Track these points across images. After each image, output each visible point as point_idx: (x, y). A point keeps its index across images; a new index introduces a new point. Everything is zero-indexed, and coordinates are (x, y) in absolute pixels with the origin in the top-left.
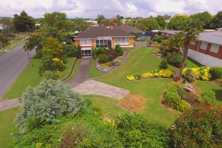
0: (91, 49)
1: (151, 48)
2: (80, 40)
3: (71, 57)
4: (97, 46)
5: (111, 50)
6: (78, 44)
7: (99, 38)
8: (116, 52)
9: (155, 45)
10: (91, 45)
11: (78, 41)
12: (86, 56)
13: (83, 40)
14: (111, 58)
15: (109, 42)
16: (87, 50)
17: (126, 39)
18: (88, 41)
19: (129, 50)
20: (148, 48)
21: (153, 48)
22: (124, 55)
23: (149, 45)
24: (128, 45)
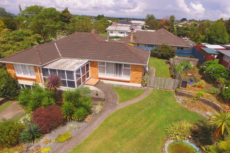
2: (13, 64)
10: (34, 77)
16: (29, 86)
17: (125, 68)
18: (27, 67)
19: (117, 101)
20: (175, 96)
21: (185, 102)
22: (87, 119)
23: (178, 89)
24: (128, 82)
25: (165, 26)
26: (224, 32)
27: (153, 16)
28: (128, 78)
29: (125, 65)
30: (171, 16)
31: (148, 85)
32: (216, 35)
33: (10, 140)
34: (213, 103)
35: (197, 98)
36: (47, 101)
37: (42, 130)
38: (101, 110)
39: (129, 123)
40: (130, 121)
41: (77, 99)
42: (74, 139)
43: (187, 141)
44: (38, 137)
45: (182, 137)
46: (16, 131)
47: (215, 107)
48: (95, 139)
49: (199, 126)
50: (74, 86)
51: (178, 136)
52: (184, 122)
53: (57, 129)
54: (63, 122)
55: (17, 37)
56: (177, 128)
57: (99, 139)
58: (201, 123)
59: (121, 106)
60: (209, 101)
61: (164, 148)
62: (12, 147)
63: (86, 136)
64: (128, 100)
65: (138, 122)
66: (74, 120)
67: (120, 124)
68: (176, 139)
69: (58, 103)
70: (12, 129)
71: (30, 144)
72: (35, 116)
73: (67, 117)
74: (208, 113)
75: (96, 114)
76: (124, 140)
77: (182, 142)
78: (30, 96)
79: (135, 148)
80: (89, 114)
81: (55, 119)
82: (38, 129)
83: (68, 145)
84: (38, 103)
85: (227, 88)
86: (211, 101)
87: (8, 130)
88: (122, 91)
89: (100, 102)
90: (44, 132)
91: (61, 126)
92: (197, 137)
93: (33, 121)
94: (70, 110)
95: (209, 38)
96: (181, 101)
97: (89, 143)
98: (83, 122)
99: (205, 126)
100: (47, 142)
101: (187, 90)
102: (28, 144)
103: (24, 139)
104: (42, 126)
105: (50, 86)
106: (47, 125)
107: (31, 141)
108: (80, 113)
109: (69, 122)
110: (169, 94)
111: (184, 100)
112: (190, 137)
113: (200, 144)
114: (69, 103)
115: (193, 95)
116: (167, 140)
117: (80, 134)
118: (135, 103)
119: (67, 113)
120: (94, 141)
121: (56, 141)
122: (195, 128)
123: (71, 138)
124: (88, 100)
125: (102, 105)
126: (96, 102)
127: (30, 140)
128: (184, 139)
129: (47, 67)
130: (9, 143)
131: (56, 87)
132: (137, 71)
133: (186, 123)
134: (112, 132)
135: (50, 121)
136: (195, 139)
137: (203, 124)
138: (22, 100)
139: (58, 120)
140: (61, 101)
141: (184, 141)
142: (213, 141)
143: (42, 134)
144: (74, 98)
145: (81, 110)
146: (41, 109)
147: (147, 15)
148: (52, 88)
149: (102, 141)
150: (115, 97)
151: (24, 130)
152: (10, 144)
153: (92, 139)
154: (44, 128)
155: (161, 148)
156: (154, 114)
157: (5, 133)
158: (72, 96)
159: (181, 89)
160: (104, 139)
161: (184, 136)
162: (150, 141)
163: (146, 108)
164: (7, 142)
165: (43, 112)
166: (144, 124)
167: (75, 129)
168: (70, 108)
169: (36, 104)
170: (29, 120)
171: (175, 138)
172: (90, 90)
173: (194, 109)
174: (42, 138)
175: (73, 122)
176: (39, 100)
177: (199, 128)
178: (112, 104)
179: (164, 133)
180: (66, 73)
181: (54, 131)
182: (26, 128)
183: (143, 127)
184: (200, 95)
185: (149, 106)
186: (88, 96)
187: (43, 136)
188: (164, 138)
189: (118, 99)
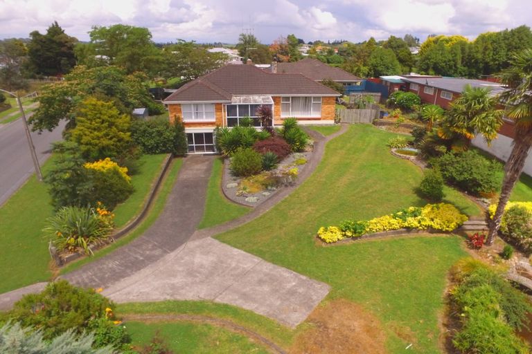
0: (212, 131)
1: (384, 128)
2: (180, 104)
3: (155, 153)
4: (231, 122)
5: (268, 134)
6: (175, 116)
7: (237, 100)
8: (285, 143)
9: (395, 120)
10: (213, 120)
11: (175, 107)
12: (199, 149)
13: (190, 104)
14: (271, 160)
15: (266, 112)
16: (201, 134)
17: (314, 102)
18: (204, 106)
19: (322, 135)
20: (376, 127)
22: (307, 149)
23: (375, 120)
24: (319, 119)
27: (252, 36)
28: (318, 116)
29: (314, 98)
31: (341, 121)
35: (399, 124)
38: (314, 142)
42: (312, 160)
63: (322, 157)
64: (331, 133)
83: (311, 164)
110: (368, 126)
111: (387, 128)
112: (408, 145)
115: (393, 123)
117: (314, 157)
120: (332, 158)
123: (308, 161)
125: (310, 139)
129: (236, 102)
132: (329, 104)
134: (340, 152)
147: (240, 35)
150: (316, 133)
153: (329, 157)
178: (319, 137)
179: (385, 146)
184: (401, 121)
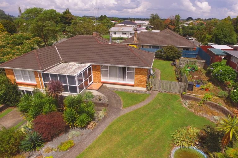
2: (12, 70)
10: (35, 83)
13: (19, 70)
16: (30, 92)
17: (128, 71)
18: (27, 73)
19: (121, 106)
20: (181, 100)
21: (192, 107)
22: (90, 125)
23: (184, 93)
24: (132, 86)
25: (170, 26)
26: (231, 31)
27: (157, 15)
28: (132, 82)
29: (128, 68)
30: (176, 16)
32: (223, 35)
33: (11, 150)
34: (221, 107)
35: (205, 102)
36: (48, 108)
37: (43, 138)
38: (105, 116)
39: (134, 129)
40: (134, 127)
41: (79, 106)
42: (77, 147)
43: (195, 148)
44: (39, 146)
45: (189, 143)
46: (16, 139)
47: (223, 111)
48: (98, 146)
49: (206, 132)
50: (76, 92)
51: (185, 142)
52: (190, 128)
53: (59, 136)
54: (65, 129)
55: (16, 41)
56: (184, 134)
57: (103, 147)
58: (208, 128)
59: (125, 111)
60: (216, 105)
61: (170, 155)
62: (13, 157)
63: (90, 144)
64: (132, 104)
65: (143, 128)
66: (77, 127)
67: (124, 130)
68: (183, 145)
69: (60, 109)
70: (12, 138)
71: (31, 152)
72: (36, 124)
73: (69, 124)
74: (216, 117)
75: (99, 120)
76: (128, 148)
77: (189, 148)
78: (30, 102)
79: (140, 156)
80: (92, 120)
81: (57, 126)
82: (39, 137)
83: (70, 154)
84: (39, 109)
85: (235, 90)
86: (218, 105)
87: (8, 139)
88: (126, 95)
89: (103, 108)
90: (45, 140)
91: (63, 133)
92: (204, 143)
93: (34, 128)
94: (72, 117)
95: (216, 38)
96: (188, 105)
97: (93, 151)
98: (86, 129)
99: (212, 132)
100: (48, 151)
101: (194, 94)
102: (29, 153)
103: (25, 148)
104: (43, 134)
105: (50, 92)
106: (48, 132)
107: (33, 150)
108: (83, 119)
109: (71, 129)
110: (175, 98)
111: (190, 104)
112: (197, 143)
113: (208, 151)
114: (71, 110)
115: (199, 99)
116: (174, 146)
117: (83, 141)
118: (140, 108)
119: (69, 120)
120: (97, 149)
121: (58, 149)
122: (202, 133)
123: (73, 146)
124: (91, 105)
125: (105, 110)
126: (99, 108)
127: (31, 149)
128: (191, 145)
129: (48, 72)
130: (9, 152)
131: (57, 93)
132: (141, 74)
133: (193, 129)
134: (115, 138)
135: (52, 128)
136: (202, 146)
137: (210, 129)
138: (22, 107)
139: (60, 128)
140: (62, 107)
141: (191, 147)
142: (221, 147)
143: (44, 142)
144: (76, 104)
145: (84, 117)
146: (42, 117)
147: (151, 15)
148: (53, 94)
149: (105, 149)
150: (119, 102)
151: (25, 138)
152: (11, 153)
153: (96, 146)
154: (45, 136)
155: (167, 156)
156: (160, 119)
157: (5, 142)
158: (74, 102)
159: (188, 92)
160: (107, 147)
161: (191, 142)
162: (155, 148)
163: (151, 113)
164: (7, 151)
165: (45, 119)
166: (149, 130)
167: (77, 136)
168: (72, 114)
169: (37, 111)
170: (30, 127)
171: (181, 144)
172: (92, 95)
173: (201, 114)
174: (44, 147)
175: (75, 129)
176: (40, 106)
177: (206, 134)
178: (115, 109)
179: (170, 139)
180: (67, 78)
181: (56, 139)
182: (27, 136)
183: (148, 133)
184: (207, 99)
185: (155, 110)
186: (90, 101)
187: (45, 144)
188: (171, 144)
189: (122, 104)
